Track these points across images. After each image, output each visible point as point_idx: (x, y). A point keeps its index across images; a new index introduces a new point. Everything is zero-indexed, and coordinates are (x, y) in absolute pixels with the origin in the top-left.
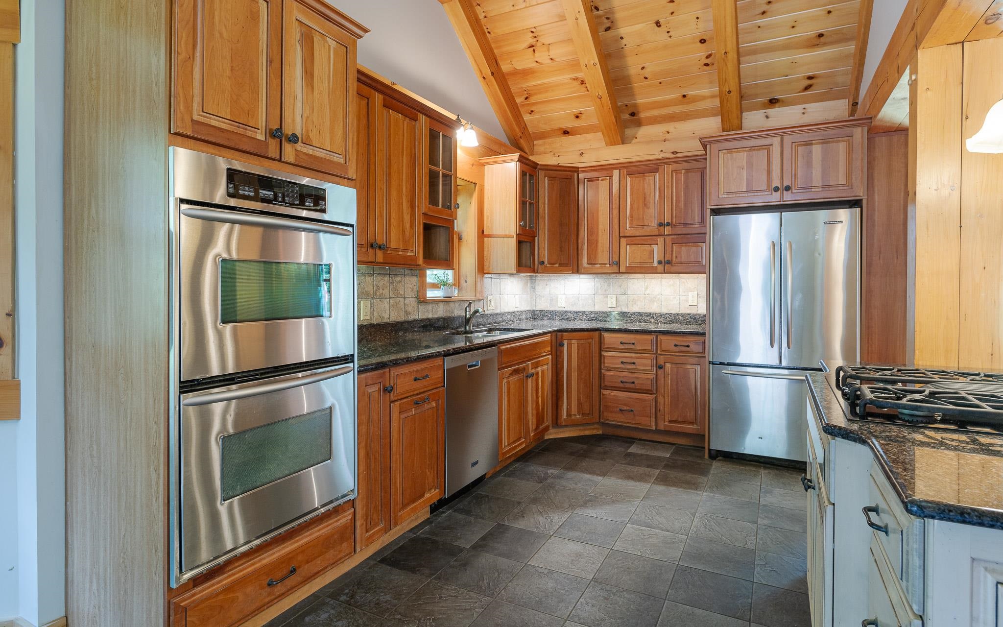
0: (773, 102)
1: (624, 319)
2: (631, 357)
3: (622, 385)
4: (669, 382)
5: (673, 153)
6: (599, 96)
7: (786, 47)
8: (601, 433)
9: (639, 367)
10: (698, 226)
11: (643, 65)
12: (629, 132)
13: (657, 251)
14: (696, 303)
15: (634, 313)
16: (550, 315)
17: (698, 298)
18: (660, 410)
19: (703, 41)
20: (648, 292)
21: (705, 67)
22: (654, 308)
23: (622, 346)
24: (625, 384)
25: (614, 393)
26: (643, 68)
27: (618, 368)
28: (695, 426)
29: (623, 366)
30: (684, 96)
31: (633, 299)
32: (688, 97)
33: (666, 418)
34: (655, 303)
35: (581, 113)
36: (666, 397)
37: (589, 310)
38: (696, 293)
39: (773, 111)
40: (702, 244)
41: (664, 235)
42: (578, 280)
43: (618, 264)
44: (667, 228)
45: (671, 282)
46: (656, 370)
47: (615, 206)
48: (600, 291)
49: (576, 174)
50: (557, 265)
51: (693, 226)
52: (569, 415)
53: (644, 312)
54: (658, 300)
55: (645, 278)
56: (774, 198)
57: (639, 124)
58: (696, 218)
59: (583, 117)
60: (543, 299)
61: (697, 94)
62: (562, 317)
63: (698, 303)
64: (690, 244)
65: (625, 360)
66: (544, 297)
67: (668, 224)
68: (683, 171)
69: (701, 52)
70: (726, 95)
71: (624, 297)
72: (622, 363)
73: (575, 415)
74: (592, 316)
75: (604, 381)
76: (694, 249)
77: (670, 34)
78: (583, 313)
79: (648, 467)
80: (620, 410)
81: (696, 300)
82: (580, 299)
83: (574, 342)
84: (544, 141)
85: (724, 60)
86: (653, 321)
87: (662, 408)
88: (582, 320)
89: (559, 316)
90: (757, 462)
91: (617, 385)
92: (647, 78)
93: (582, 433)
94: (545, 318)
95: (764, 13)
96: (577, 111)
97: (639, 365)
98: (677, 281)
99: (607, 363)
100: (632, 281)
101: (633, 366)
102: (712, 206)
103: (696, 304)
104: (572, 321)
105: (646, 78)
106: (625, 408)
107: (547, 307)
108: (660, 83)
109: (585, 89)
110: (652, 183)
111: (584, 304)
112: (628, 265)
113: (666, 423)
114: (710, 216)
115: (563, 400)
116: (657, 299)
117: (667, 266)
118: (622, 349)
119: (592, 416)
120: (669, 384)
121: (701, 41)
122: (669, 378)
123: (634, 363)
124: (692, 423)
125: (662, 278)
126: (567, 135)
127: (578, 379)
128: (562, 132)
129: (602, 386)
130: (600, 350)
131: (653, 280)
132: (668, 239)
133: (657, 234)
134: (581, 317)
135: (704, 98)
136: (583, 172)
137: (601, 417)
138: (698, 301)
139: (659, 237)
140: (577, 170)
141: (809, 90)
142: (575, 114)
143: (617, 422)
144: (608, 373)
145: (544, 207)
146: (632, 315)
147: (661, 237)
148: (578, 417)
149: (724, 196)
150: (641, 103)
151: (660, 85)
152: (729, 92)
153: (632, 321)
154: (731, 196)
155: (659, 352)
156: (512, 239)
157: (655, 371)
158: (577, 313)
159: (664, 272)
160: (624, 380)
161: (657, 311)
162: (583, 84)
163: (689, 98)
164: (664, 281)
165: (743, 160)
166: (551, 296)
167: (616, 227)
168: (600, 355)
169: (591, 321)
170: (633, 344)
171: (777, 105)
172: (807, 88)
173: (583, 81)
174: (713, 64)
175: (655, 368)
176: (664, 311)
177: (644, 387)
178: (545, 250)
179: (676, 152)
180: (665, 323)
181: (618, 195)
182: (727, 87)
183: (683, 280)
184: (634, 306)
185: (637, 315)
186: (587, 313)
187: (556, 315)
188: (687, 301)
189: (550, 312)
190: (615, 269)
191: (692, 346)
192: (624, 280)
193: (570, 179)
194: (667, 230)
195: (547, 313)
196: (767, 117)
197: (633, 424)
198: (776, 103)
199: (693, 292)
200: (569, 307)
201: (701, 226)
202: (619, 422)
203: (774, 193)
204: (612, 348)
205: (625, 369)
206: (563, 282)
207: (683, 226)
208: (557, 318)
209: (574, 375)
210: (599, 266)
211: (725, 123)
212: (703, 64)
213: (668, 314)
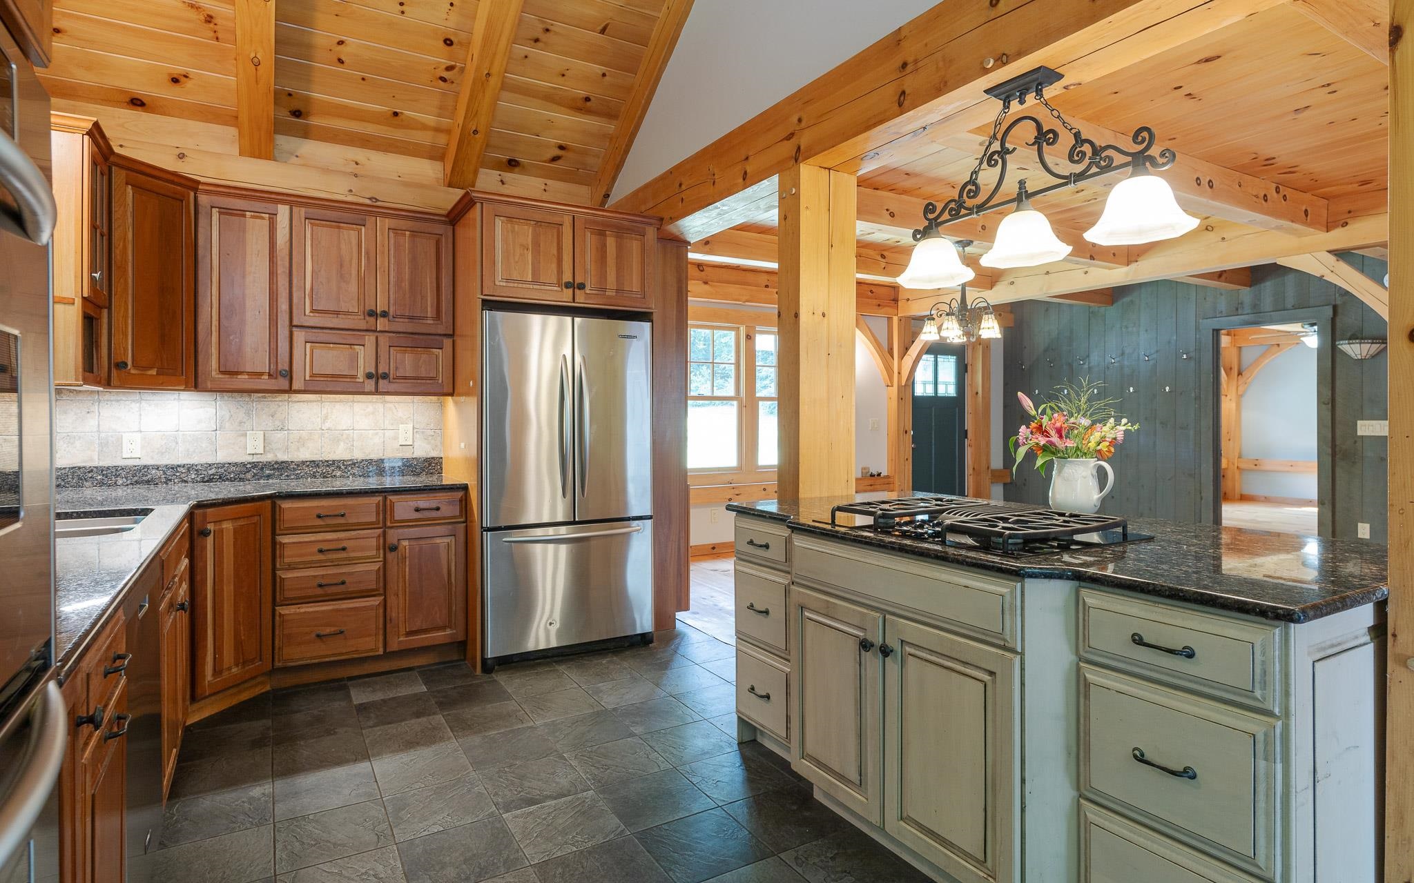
0: (512, 164)
1: (281, 475)
2: (338, 540)
3: (319, 591)
4: (407, 569)
5: (370, 199)
6: (256, 60)
7: (549, 98)
8: (270, 689)
9: (353, 555)
10: (431, 322)
11: (343, 38)
12: (283, 141)
13: (364, 358)
14: (411, 440)
15: (303, 463)
16: (99, 477)
17: (413, 434)
18: (391, 620)
19: (448, 42)
20: (327, 425)
21: (440, 81)
22: (340, 452)
23: (320, 522)
24: (326, 588)
25: (305, 609)
26: (341, 43)
27: (311, 562)
28: (448, 632)
29: (321, 557)
30: (396, 114)
31: (300, 438)
32: (401, 117)
33: (401, 630)
34: (342, 444)
35: (186, 76)
36: (400, 596)
37: (203, 461)
38: (412, 425)
39: (508, 176)
40: (438, 350)
41: (375, 331)
42: (176, 403)
43: (289, 375)
44: (380, 321)
45: (370, 408)
46: (385, 554)
47: (282, 269)
48: (227, 425)
49: (192, 194)
50: (154, 372)
51: (424, 321)
52: (217, 672)
53: (321, 459)
54: (347, 438)
55: (321, 401)
56: (565, 298)
57: (306, 133)
58: (429, 309)
59: (189, 84)
60: (78, 444)
61: (417, 118)
62: (136, 478)
63: (413, 442)
64: (419, 349)
65: (324, 546)
66: (80, 438)
67: (385, 314)
68: (407, 233)
69: (438, 58)
70: (469, 135)
71: (279, 435)
72: (321, 551)
73: (229, 669)
74: (210, 472)
75: (282, 589)
76: (424, 357)
77: (404, 8)
78: (189, 468)
79: (418, 717)
80: (318, 636)
81: (411, 437)
82: (179, 441)
83: (228, 526)
84: (72, 102)
85: (483, 84)
86: (339, 473)
87: (394, 615)
88: (186, 482)
89: (126, 478)
90: (541, 658)
91: (310, 592)
92: (343, 62)
93: (234, 701)
94: (87, 484)
95: (537, 40)
96: (178, 69)
97: (354, 551)
98: (380, 407)
99: (289, 556)
100: (296, 406)
101: (343, 555)
102: (485, 295)
103: (411, 444)
104: (160, 486)
105: (341, 61)
106: (328, 630)
107: (92, 460)
108: (363, 79)
109: (212, 34)
110: (354, 242)
111: (191, 450)
112: (307, 378)
113: (401, 639)
114: (482, 310)
115: (206, 646)
116: (345, 436)
117: (381, 381)
118: (320, 526)
119: (261, 660)
120: (407, 573)
121: (445, 41)
122: (407, 563)
123: (344, 549)
124: (443, 628)
125: (353, 401)
126: (140, 108)
127: (235, 596)
128: (128, 100)
129: (278, 600)
130: (274, 534)
131: (338, 406)
132: (383, 339)
133: (365, 328)
134: (183, 475)
135: (424, 127)
136: (207, 192)
137: (276, 657)
138: (413, 439)
139: (368, 333)
140: (194, 185)
141: (555, 163)
142: (170, 74)
143: (311, 658)
144: (290, 575)
145: (125, 248)
146: (298, 465)
147: (371, 333)
148: (234, 670)
149: (501, 284)
150: (317, 100)
151: (362, 82)
152: (476, 132)
153: (298, 477)
154: (512, 285)
155: (389, 524)
156: (71, 307)
157: (382, 555)
158: (174, 468)
159: (377, 392)
160: (323, 582)
161: (346, 456)
162: (210, 22)
163: (402, 120)
164: (358, 408)
165: (528, 236)
166: (103, 435)
167: (283, 306)
168: (274, 543)
169: (207, 481)
170: (343, 516)
171: (517, 169)
172: (555, 159)
173: (211, 17)
174: (453, 82)
175: (381, 552)
176: (358, 455)
177: (363, 587)
178: (127, 340)
179: (376, 199)
180: (360, 476)
181: (287, 251)
182: (475, 124)
183: (388, 405)
184: (301, 450)
185: (308, 466)
186: (199, 467)
187: (117, 476)
188: (396, 438)
189: (101, 470)
190: (284, 384)
191: (443, 508)
192: (280, 404)
193: (181, 199)
194: (381, 324)
195: (92, 471)
196: (503, 182)
197: (342, 654)
198: (515, 166)
199: (406, 423)
200: (152, 458)
201: (436, 322)
202: (315, 658)
203: (565, 289)
204: (301, 528)
205: (326, 561)
206: (135, 406)
207: (407, 320)
208: (120, 482)
209: (228, 590)
210: (247, 377)
211: (456, 174)
212: (438, 76)
213: (366, 460)
